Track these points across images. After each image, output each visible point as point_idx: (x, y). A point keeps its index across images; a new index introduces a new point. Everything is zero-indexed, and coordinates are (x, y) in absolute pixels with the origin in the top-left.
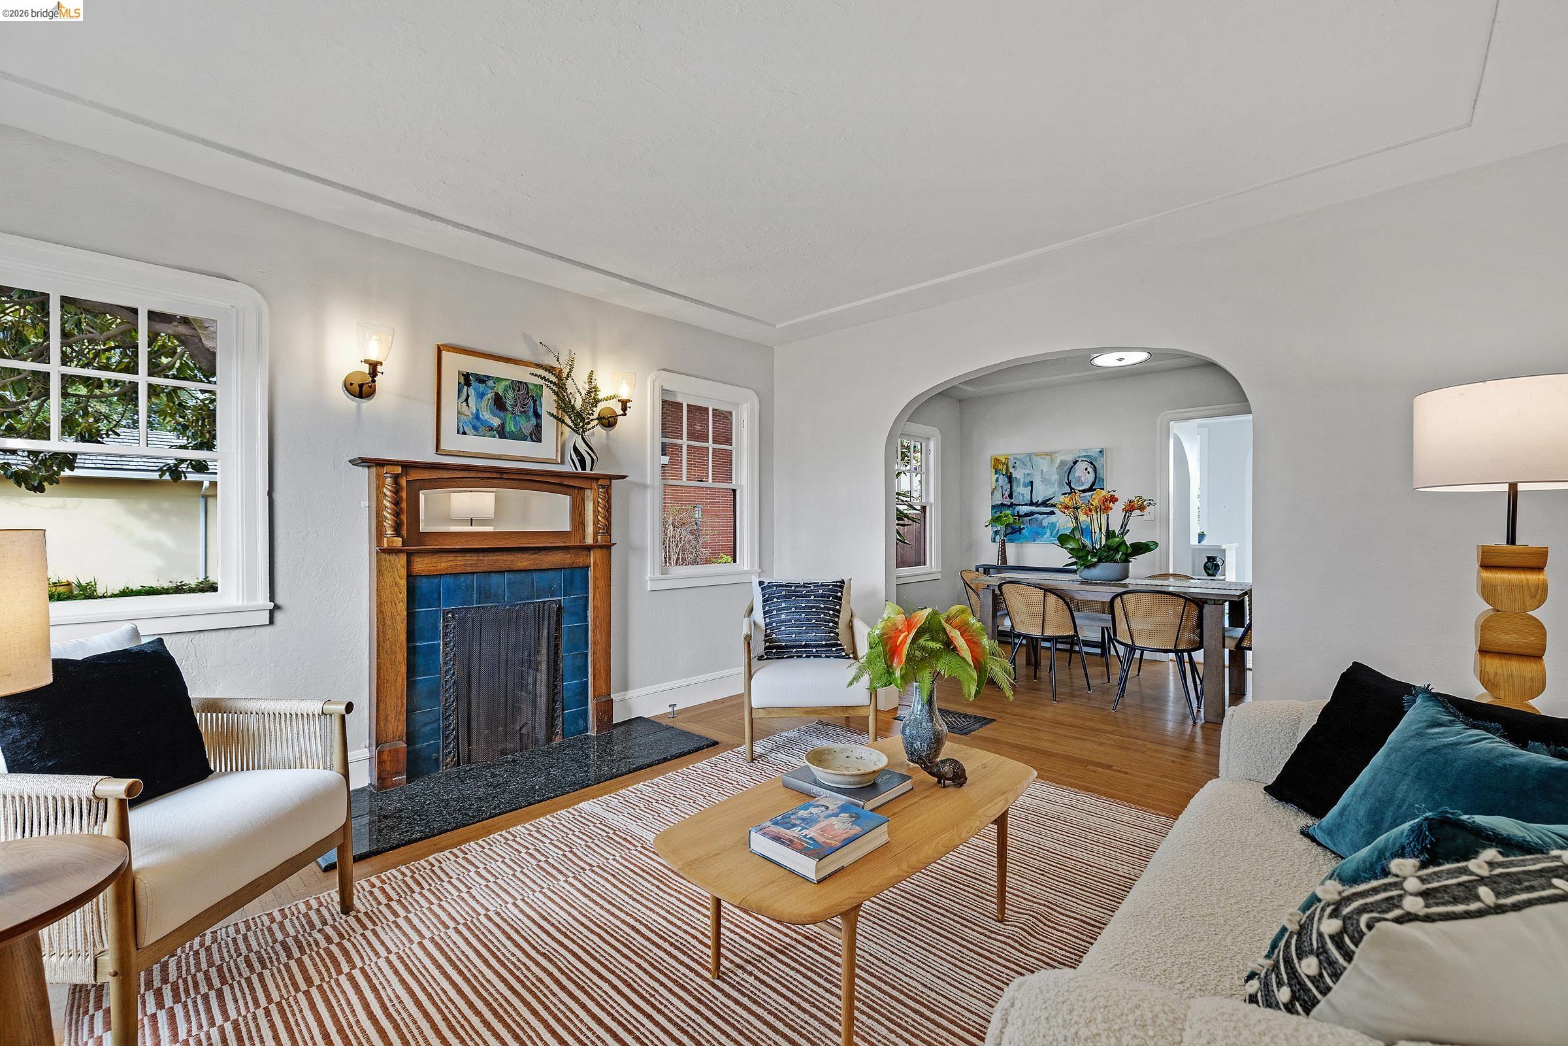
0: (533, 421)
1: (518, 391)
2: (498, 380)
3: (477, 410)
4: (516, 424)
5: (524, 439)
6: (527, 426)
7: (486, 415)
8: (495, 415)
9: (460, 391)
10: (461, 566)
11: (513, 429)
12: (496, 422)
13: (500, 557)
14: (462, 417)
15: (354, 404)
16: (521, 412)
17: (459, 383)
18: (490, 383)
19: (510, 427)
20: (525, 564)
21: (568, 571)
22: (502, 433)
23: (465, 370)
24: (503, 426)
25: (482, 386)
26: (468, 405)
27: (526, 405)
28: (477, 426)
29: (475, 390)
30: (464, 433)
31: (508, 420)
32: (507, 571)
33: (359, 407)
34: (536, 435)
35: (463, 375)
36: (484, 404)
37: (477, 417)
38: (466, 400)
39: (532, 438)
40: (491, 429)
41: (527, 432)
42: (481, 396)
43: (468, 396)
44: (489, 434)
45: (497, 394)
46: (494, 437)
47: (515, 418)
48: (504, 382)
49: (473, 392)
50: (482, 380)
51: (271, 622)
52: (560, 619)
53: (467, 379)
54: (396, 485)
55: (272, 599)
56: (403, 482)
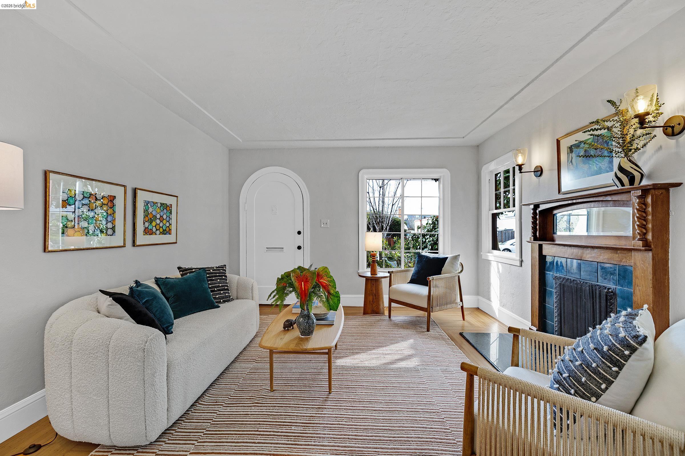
2: (585, 141)
3: (577, 164)
5: (601, 173)
6: (604, 162)
7: (581, 166)
8: (585, 163)
9: (569, 157)
10: (559, 253)
11: (595, 168)
12: (586, 168)
13: (575, 250)
15: (536, 180)
17: (568, 153)
18: (582, 145)
20: (588, 256)
21: (621, 268)
23: (569, 145)
24: (590, 169)
25: (578, 149)
32: (583, 260)
33: (539, 180)
34: (610, 167)
35: (570, 147)
36: (579, 159)
37: (577, 168)
38: (571, 162)
39: (607, 170)
41: (604, 167)
43: (572, 158)
49: (574, 154)
50: (577, 146)
51: (521, 266)
52: (614, 302)
53: (571, 149)
54: (535, 213)
55: (521, 258)
56: (538, 211)
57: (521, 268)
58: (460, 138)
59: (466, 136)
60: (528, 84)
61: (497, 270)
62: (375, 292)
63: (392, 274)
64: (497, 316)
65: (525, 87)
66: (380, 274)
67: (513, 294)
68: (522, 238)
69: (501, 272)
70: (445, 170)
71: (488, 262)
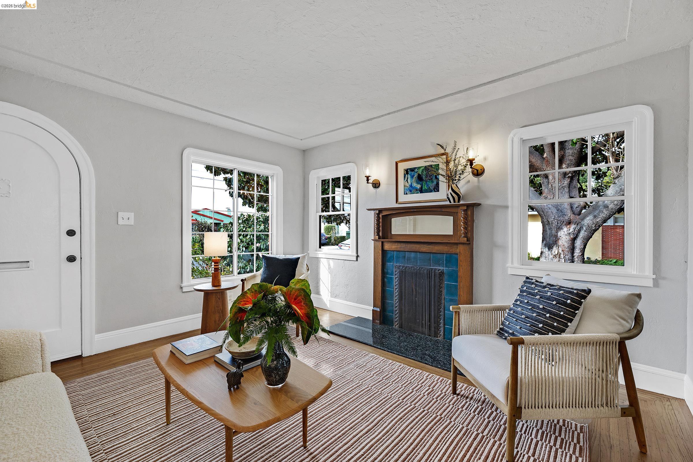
0: (435, 183)
1: (428, 170)
2: (419, 168)
3: (411, 183)
4: (427, 185)
5: (431, 191)
6: (432, 185)
7: (415, 185)
8: (418, 183)
9: (405, 177)
10: (399, 248)
11: (426, 188)
12: (419, 186)
13: (414, 246)
14: (406, 188)
15: (375, 190)
16: (429, 179)
17: (404, 174)
18: (416, 170)
19: (425, 187)
20: (424, 249)
21: (448, 255)
22: (421, 191)
23: (406, 168)
24: (421, 188)
25: (413, 173)
26: (408, 182)
27: (431, 176)
28: (411, 190)
29: (410, 175)
30: (407, 194)
31: (424, 184)
32: (419, 252)
33: (376, 191)
34: (436, 189)
35: (406, 170)
36: (414, 180)
37: (411, 186)
38: (407, 180)
39: (434, 190)
40: (417, 190)
41: (432, 188)
42: (412, 177)
43: (408, 178)
44: (416, 192)
45: (419, 174)
46: (418, 193)
47: (427, 183)
48: (421, 169)
49: (409, 176)
50: (412, 170)
51: (357, 260)
52: (443, 279)
53: (407, 171)
54: (378, 217)
55: (357, 254)
56: (381, 216)
57: (357, 262)
58: (298, 139)
59: (305, 139)
60: (389, 114)
61: (327, 267)
62: (221, 308)
63: (245, 282)
64: (328, 307)
65: (385, 115)
66: (224, 285)
67: (347, 285)
68: (358, 237)
69: (332, 267)
70: (278, 168)
71: (318, 259)
